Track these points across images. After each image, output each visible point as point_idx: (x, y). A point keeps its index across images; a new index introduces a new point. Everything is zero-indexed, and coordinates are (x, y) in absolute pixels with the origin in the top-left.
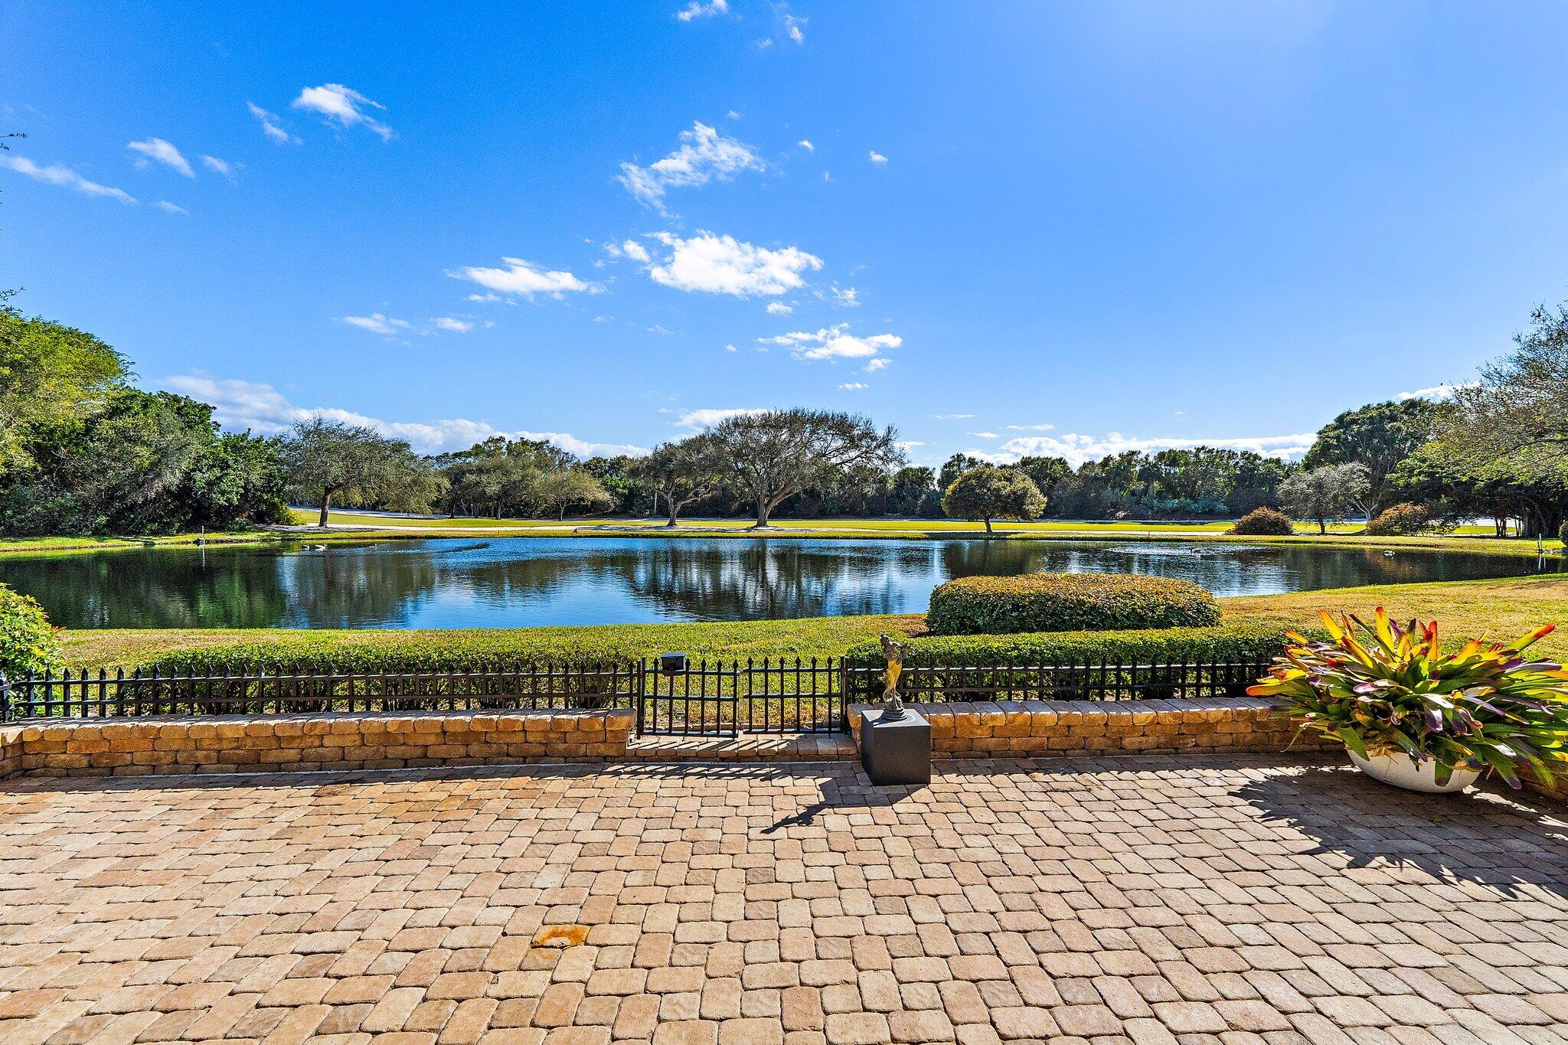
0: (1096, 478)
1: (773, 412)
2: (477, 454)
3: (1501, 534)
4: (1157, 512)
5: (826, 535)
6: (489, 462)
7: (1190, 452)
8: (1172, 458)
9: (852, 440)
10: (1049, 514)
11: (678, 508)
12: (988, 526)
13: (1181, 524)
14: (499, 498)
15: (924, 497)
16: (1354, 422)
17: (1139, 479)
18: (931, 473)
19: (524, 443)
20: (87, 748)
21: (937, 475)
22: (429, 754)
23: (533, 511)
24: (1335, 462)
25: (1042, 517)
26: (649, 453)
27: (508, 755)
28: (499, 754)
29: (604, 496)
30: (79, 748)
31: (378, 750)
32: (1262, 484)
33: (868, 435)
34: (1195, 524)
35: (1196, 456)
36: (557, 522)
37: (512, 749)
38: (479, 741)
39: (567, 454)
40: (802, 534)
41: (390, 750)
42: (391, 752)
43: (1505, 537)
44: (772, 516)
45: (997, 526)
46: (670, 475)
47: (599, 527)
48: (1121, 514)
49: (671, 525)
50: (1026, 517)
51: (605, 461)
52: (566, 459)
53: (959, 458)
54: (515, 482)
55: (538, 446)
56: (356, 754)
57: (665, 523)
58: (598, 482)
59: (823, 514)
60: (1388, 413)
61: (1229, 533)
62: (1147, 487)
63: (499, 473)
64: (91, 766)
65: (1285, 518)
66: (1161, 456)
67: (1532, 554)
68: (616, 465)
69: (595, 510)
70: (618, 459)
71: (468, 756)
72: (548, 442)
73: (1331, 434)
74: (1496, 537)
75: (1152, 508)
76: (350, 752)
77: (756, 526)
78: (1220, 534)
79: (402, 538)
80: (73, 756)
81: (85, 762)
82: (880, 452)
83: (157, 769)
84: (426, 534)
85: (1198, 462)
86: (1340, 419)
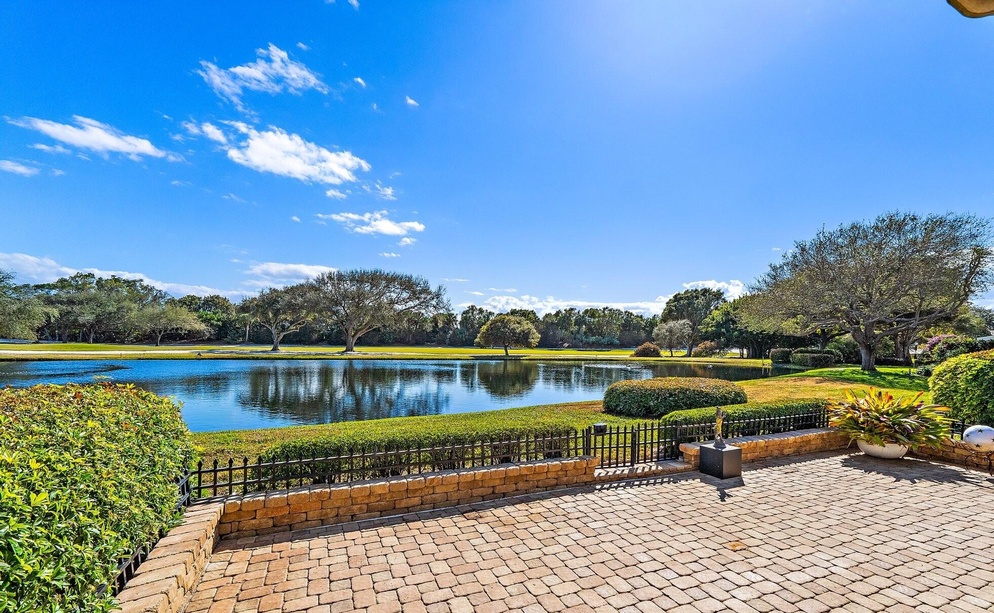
0: (552, 323)
1: (359, 271)
2: (63, 287)
3: (742, 357)
4: (585, 344)
5: (399, 357)
6: (82, 295)
7: (600, 310)
8: (592, 313)
9: (414, 293)
10: (542, 345)
11: (281, 337)
12: (506, 352)
13: (598, 351)
14: (92, 326)
15: (451, 332)
16: (681, 298)
17: (575, 325)
18: (455, 317)
19: (117, 280)
20: (272, 513)
21: (459, 318)
22: (496, 491)
23: (125, 338)
24: (676, 318)
25: (537, 347)
26: (257, 295)
27: (537, 487)
28: (533, 487)
29: (202, 327)
30: (266, 514)
31: (467, 492)
32: (634, 329)
33: (426, 290)
34: (605, 351)
35: (603, 312)
36: (154, 347)
37: (540, 483)
38: (522, 480)
39: (160, 291)
40: (380, 356)
41: (474, 491)
42: (476, 492)
43: (743, 358)
44: (357, 344)
45: (512, 352)
46: (276, 313)
47: (211, 351)
48: (566, 345)
49: (275, 349)
50: (529, 346)
51: (199, 299)
52: (158, 297)
53: (472, 308)
54: (110, 313)
55: (131, 284)
56: (455, 497)
57: (269, 348)
58: (195, 315)
59: (382, 343)
60: (693, 295)
61: (632, 356)
62: (579, 329)
63: (92, 304)
64: (274, 526)
65: (658, 348)
66: (586, 311)
67: (760, 366)
68: (212, 302)
69: (192, 338)
70: (212, 297)
71: (517, 490)
72: (141, 280)
73: (672, 304)
74: (740, 358)
75: (582, 341)
76: (451, 495)
77: (346, 351)
78: (628, 356)
79: (11, 360)
80: (261, 520)
81: (271, 523)
82: (434, 302)
83: (325, 522)
84: (39, 357)
85: (605, 316)
86: (675, 297)
